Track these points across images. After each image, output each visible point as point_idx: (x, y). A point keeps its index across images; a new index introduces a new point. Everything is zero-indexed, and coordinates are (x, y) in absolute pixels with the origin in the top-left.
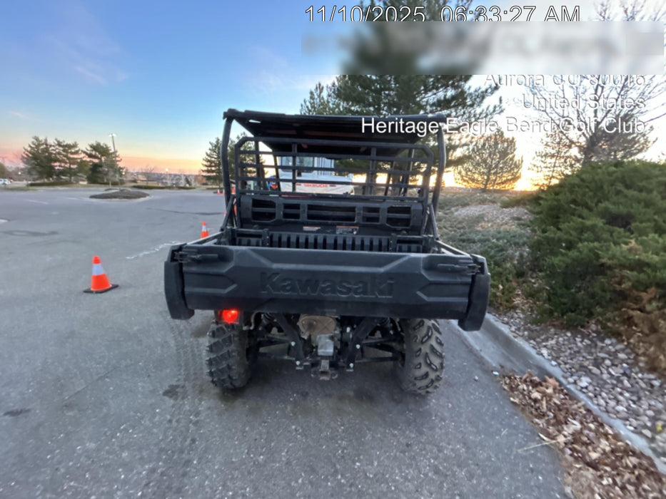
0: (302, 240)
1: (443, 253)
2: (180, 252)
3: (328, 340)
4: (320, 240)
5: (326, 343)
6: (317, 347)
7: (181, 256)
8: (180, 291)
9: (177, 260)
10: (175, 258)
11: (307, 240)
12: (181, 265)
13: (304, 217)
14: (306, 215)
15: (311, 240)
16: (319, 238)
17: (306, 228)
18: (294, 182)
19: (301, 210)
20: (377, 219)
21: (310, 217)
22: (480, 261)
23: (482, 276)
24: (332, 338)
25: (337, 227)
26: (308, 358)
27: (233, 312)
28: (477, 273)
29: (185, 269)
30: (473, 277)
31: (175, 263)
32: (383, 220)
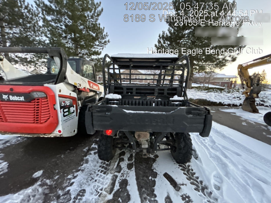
0: (134, 102)
1: (191, 106)
2: (92, 108)
3: (145, 142)
4: (141, 102)
5: (145, 143)
6: (141, 145)
7: (92, 109)
8: (91, 123)
9: (90, 111)
10: (90, 110)
11: (136, 102)
12: (92, 113)
13: (134, 93)
14: (135, 92)
15: (137, 102)
16: (140, 101)
17: (135, 97)
18: (130, 79)
19: (133, 90)
20: (163, 93)
21: (137, 93)
22: (208, 109)
23: (209, 115)
24: (147, 141)
25: (147, 97)
26: (138, 149)
27: (110, 131)
28: (207, 114)
29: (93, 114)
30: (206, 116)
31: (90, 112)
32: (166, 94)
